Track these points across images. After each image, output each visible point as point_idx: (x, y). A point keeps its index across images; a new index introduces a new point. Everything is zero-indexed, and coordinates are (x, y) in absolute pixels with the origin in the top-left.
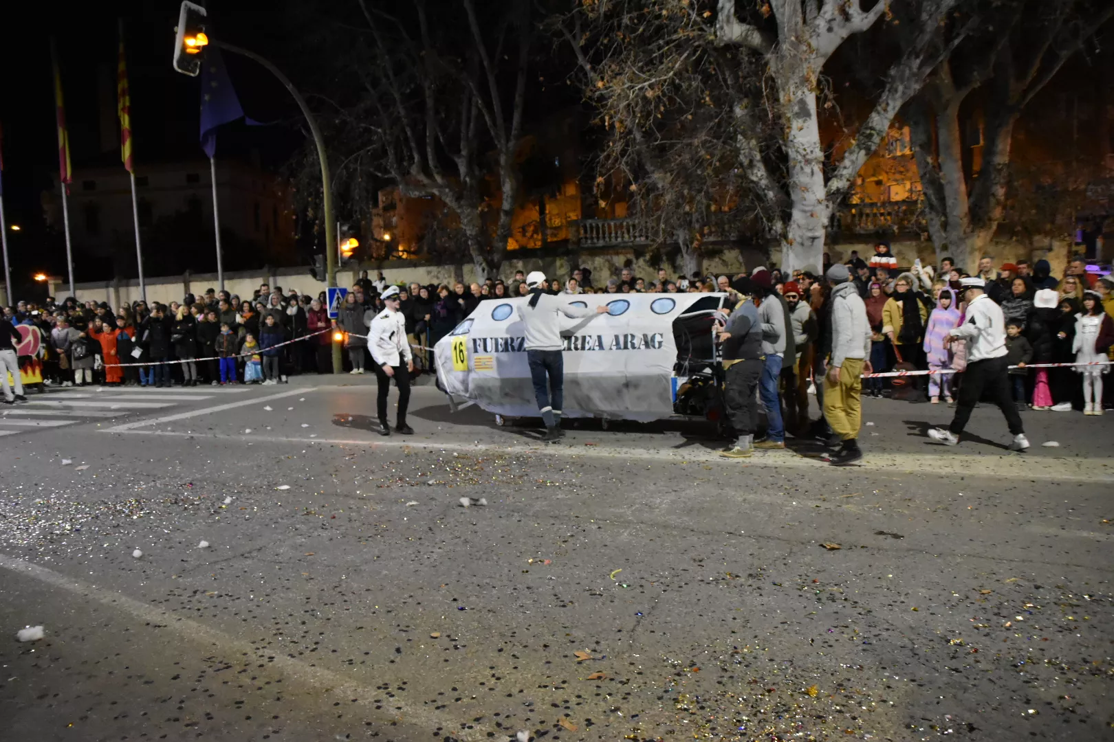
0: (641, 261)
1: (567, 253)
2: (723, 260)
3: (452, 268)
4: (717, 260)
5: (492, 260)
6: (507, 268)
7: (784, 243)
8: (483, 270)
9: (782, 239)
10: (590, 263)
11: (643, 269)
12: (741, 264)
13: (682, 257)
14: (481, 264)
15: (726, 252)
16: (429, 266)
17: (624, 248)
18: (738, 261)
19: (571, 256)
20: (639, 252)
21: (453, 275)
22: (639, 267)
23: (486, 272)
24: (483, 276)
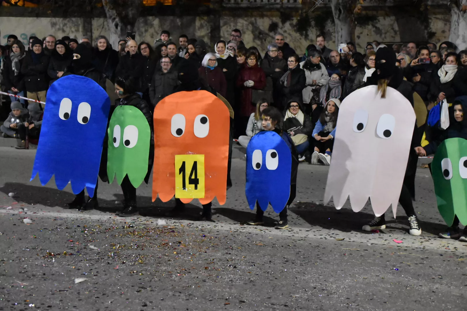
0: (287, 25)
1: (208, 12)
2: (376, 27)
3: (80, 21)
4: (370, 27)
5: (127, 16)
6: (142, 25)
7: (456, 9)
8: (116, 26)
9: (454, 5)
10: (232, 24)
11: (290, 34)
12: (395, 32)
13: (333, 22)
14: (114, 19)
15: (381, 18)
16: (55, 16)
17: (270, 10)
18: (393, 29)
19: (212, 16)
20: (286, 17)
21: (81, 29)
22: (285, 31)
23: (119, 28)
24: (116, 33)
